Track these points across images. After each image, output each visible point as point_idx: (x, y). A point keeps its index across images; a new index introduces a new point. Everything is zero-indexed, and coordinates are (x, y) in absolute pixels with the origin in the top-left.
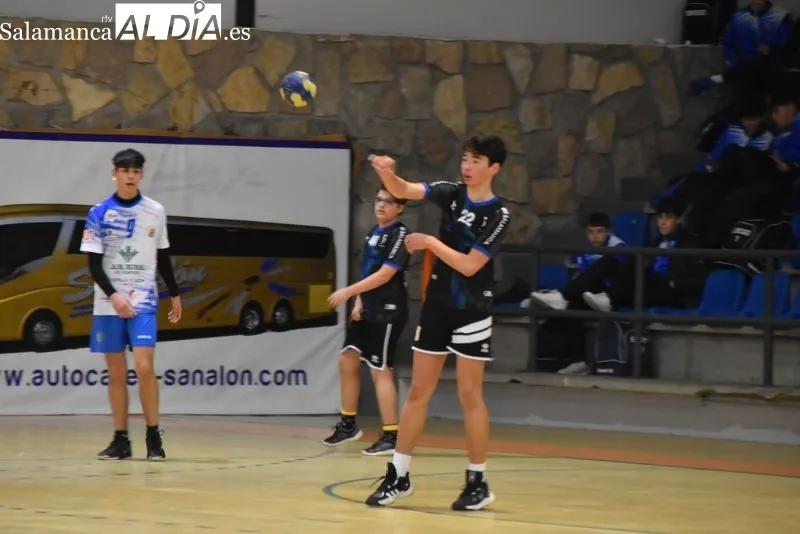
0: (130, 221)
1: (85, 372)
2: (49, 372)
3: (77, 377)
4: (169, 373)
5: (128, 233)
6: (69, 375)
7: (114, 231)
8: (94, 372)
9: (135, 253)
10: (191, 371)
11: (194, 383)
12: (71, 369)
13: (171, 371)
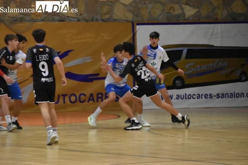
0: (155, 54)
1: (192, 95)
2: (181, 95)
3: (189, 96)
4: (218, 95)
5: (154, 58)
6: (187, 96)
7: (150, 57)
8: (195, 95)
9: (155, 64)
10: (225, 94)
11: (226, 97)
12: (187, 94)
13: (219, 94)
